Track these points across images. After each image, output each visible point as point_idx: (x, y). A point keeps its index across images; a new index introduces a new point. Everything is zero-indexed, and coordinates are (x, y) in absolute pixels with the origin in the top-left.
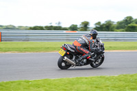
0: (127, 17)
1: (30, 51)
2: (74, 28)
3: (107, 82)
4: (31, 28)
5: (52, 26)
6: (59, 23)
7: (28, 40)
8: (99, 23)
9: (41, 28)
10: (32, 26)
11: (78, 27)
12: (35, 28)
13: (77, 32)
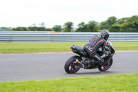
0: (111, 18)
1: (14, 53)
2: (57, 29)
3: (93, 83)
4: (14, 29)
5: (35, 27)
6: (43, 24)
7: (11, 41)
8: (83, 23)
9: (25, 29)
10: (16, 27)
11: (62, 27)
12: (18, 29)
13: (61, 33)
